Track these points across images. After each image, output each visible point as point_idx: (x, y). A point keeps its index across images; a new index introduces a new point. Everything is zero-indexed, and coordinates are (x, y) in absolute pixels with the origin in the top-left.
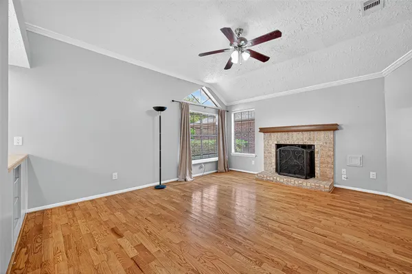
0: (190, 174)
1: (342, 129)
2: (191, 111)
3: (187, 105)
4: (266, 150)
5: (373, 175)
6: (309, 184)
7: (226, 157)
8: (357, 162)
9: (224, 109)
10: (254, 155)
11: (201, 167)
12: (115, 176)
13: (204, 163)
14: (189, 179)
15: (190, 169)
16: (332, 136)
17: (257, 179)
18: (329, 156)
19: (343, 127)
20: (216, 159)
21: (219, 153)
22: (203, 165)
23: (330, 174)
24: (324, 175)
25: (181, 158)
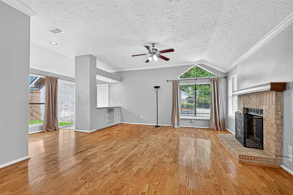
15: (179, 121)
16: (274, 99)
21: (211, 114)
22: (193, 121)
23: (273, 149)
24: (269, 148)
25: (172, 113)
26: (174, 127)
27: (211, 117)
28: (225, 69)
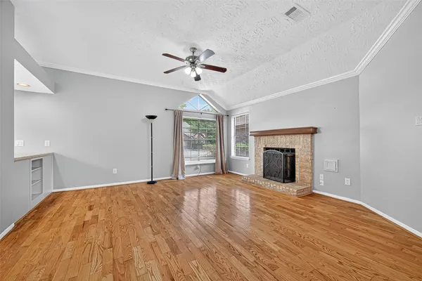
0: (183, 173)
1: (320, 132)
2: (184, 117)
3: (180, 113)
4: (257, 154)
5: (347, 181)
6: (281, 187)
7: (225, 160)
8: (333, 167)
9: (224, 114)
10: (248, 158)
11: (197, 168)
12: (115, 171)
13: (200, 165)
14: (181, 177)
15: (183, 169)
16: (310, 140)
17: (243, 182)
18: (307, 161)
19: (321, 130)
20: (214, 161)
21: (217, 156)
22: (199, 167)
23: (308, 178)
24: (302, 180)
25: (174, 158)
26: (177, 179)
27: (217, 161)
28: (227, 107)
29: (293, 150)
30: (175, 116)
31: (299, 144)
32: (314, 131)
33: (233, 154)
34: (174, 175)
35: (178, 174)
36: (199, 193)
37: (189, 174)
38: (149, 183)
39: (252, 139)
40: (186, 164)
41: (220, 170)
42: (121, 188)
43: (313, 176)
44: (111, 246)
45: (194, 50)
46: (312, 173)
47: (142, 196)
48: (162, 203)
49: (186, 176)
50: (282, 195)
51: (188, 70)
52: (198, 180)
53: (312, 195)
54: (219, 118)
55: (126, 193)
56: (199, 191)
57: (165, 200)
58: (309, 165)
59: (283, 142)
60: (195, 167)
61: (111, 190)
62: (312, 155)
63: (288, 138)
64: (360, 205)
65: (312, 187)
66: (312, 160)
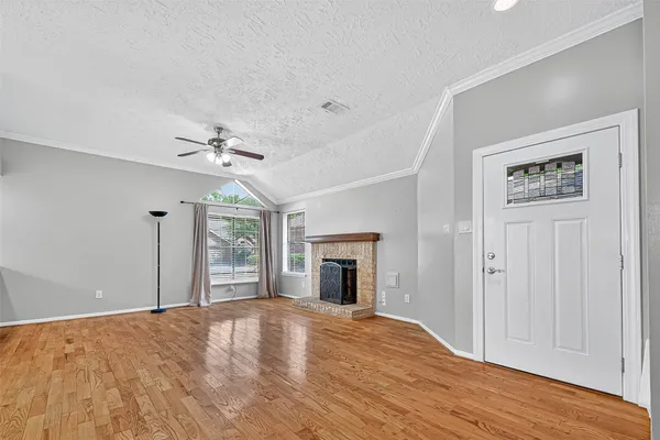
0: (207, 297)
1: (383, 239)
2: (209, 213)
3: (204, 207)
4: (314, 268)
5: (407, 298)
7: (273, 277)
8: (392, 282)
9: (273, 209)
10: (304, 274)
11: (230, 290)
12: (99, 294)
13: (234, 285)
14: (203, 303)
15: (208, 291)
16: (372, 248)
18: (369, 275)
19: (384, 236)
20: (256, 279)
21: (261, 272)
22: (232, 287)
23: (370, 298)
24: (364, 300)
25: (194, 274)
26: (199, 305)
27: (261, 278)
28: (277, 199)
29: (355, 262)
30: (196, 213)
31: (360, 254)
32: (376, 237)
33: (285, 269)
34: (192, 300)
35: (199, 298)
36: (234, 326)
37: (217, 297)
38: (153, 312)
39: (308, 246)
40: (212, 283)
41: (264, 292)
42: (109, 319)
43: (375, 295)
44: (110, 370)
45: (220, 129)
46: (374, 290)
47: (144, 327)
48: (173, 332)
49: (212, 301)
50: (338, 319)
51: (211, 156)
52: (230, 306)
53: (374, 317)
54: (265, 215)
55: (120, 324)
56: (234, 324)
57: (178, 330)
58: (370, 280)
59: (343, 251)
60: (227, 288)
61: (95, 322)
62: (375, 267)
63: (350, 245)
64: (417, 325)
65: (373, 309)
66: (375, 274)
